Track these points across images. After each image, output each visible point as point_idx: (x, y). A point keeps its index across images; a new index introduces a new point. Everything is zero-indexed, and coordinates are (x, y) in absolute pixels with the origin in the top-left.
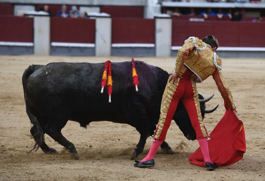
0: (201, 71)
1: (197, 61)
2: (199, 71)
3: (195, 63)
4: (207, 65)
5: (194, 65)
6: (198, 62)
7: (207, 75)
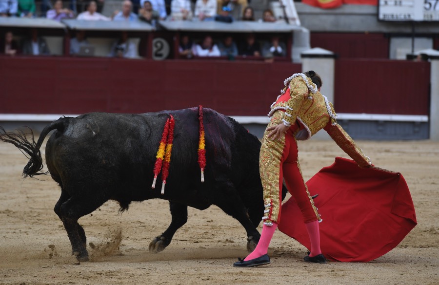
0: (312, 123)
1: (309, 108)
2: (310, 122)
3: (307, 111)
4: (321, 115)
5: (305, 113)
6: (311, 110)
7: (319, 128)
